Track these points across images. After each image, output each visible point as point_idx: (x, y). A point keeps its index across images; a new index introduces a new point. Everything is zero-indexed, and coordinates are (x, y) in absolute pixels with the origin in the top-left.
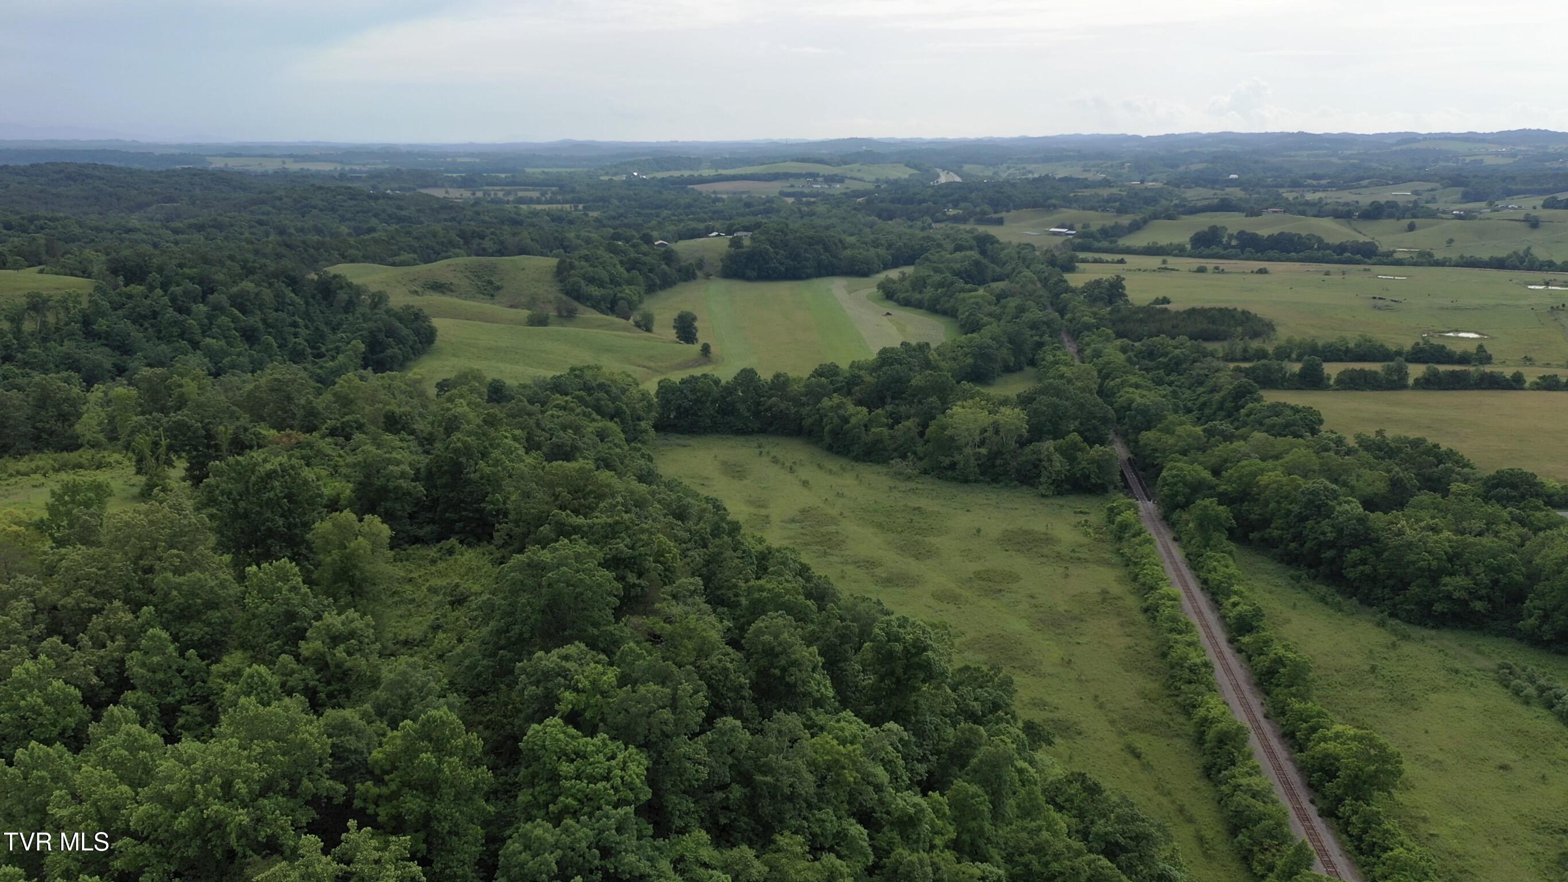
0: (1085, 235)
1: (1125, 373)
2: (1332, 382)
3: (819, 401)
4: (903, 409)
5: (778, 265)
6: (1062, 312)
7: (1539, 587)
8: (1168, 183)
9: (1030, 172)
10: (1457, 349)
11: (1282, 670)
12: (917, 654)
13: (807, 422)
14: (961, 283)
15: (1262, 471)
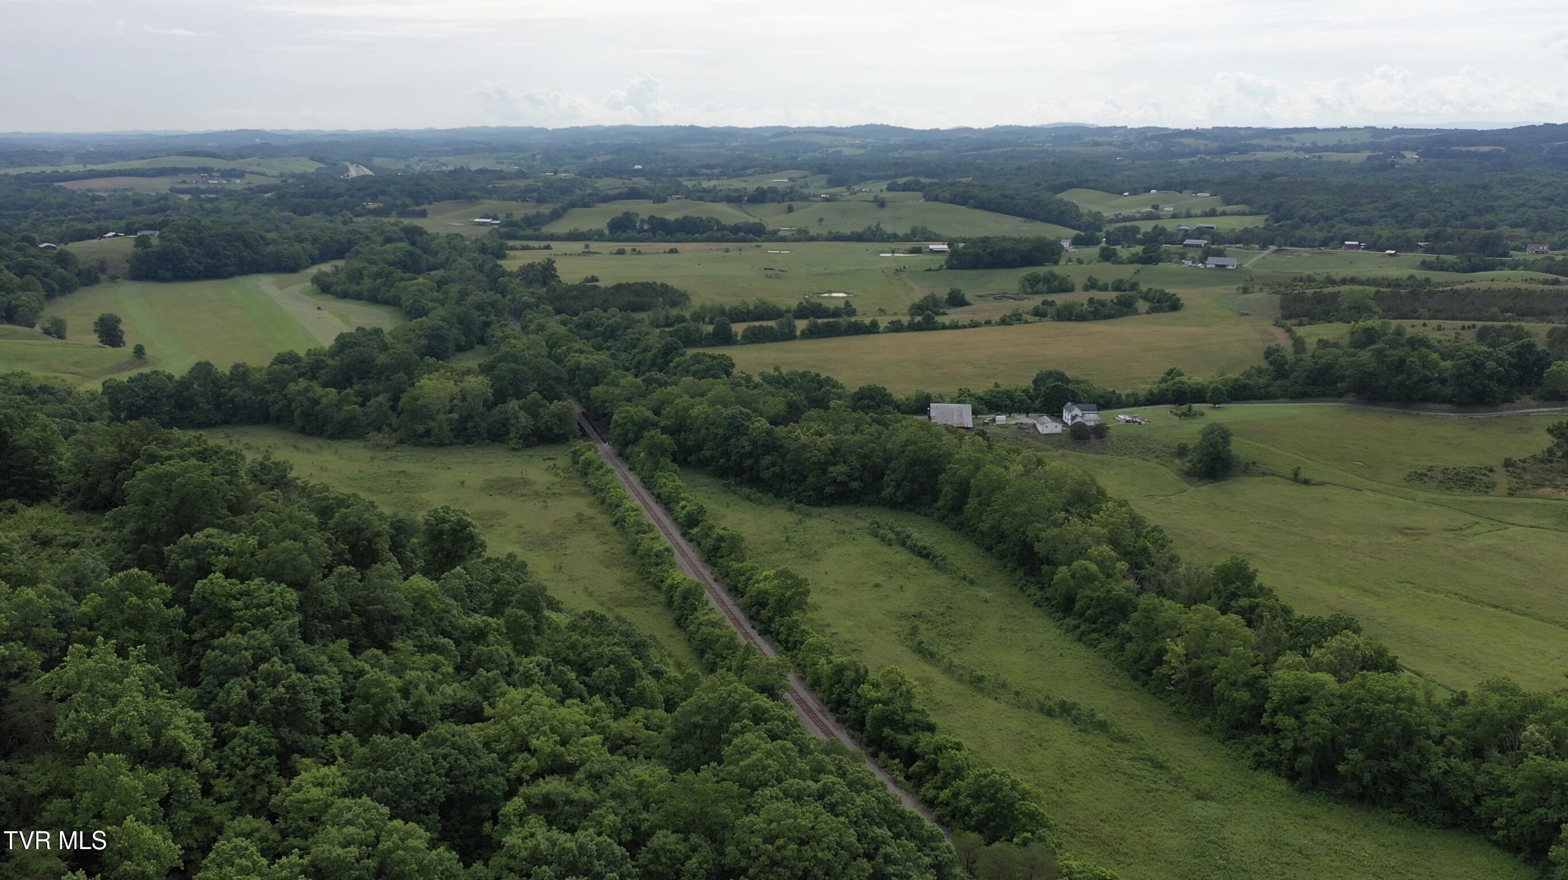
0: (509, 224)
1: (570, 341)
2: (739, 338)
3: (285, 387)
4: (371, 386)
5: (195, 264)
6: (503, 293)
7: (892, 465)
8: (580, 174)
9: (444, 164)
10: (831, 306)
11: (723, 544)
12: (461, 531)
13: (274, 410)
14: (398, 273)
15: (693, 406)
